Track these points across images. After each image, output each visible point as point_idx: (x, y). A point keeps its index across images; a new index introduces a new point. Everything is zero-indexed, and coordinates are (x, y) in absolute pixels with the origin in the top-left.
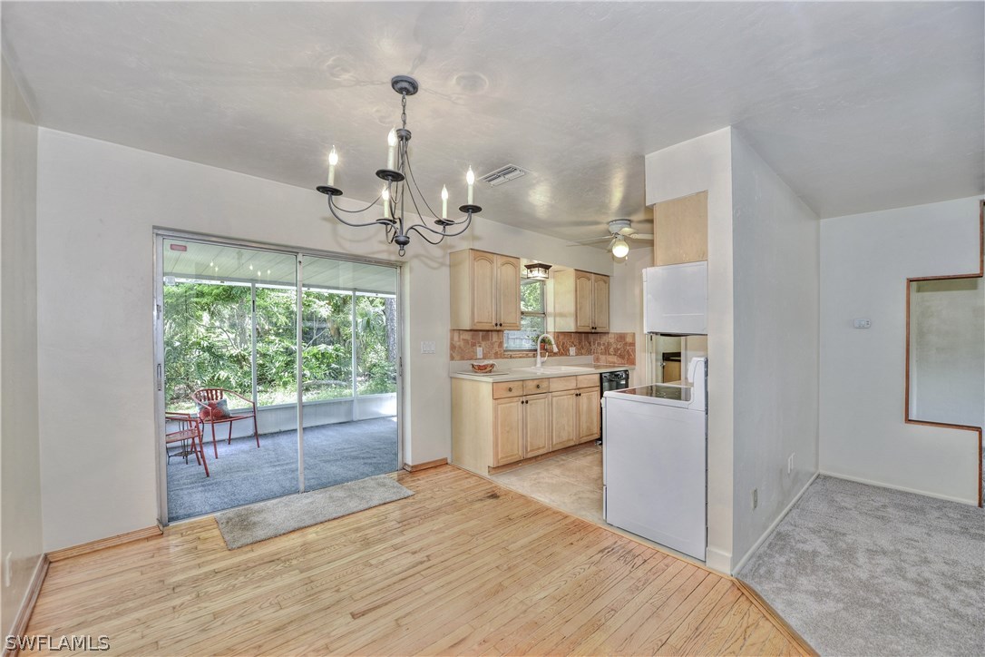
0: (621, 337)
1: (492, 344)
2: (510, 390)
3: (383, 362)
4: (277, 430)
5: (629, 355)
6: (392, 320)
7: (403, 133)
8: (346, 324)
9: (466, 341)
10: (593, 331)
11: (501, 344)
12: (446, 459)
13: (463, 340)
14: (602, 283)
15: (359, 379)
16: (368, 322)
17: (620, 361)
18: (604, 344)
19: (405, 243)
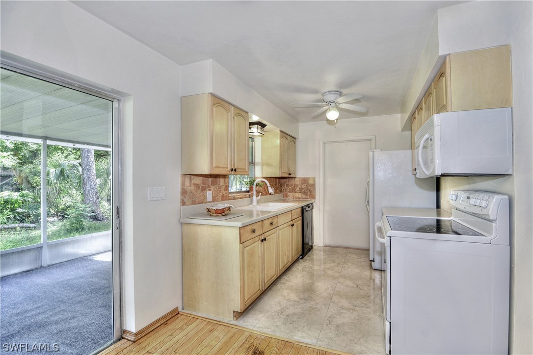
0: (305, 181)
1: (220, 187)
2: (254, 231)
3: (79, 204)
5: (311, 192)
6: (89, 170)
8: (36, 173)
9: (197, 186)
10: (289, 176)
11: (227, 188)
12: (177, 309)
13: (195, 184)
14: (293, 142)
15: (51, 219)
16: (62, 172)
17: (304, 196)
18: (291, 185)
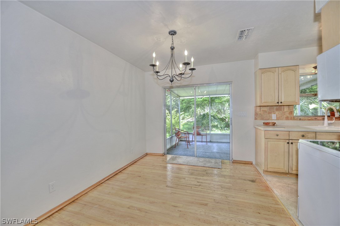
1: (284, 112)
2: (277, 135)
4: (217, 141)
7: (173, 48)
9: (265, 111)
19: (173, 81)
